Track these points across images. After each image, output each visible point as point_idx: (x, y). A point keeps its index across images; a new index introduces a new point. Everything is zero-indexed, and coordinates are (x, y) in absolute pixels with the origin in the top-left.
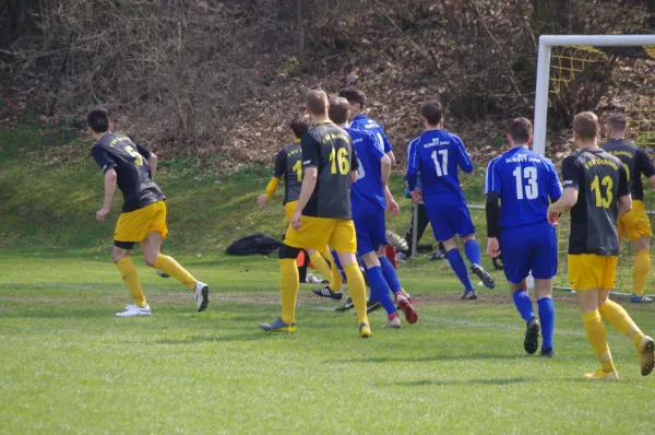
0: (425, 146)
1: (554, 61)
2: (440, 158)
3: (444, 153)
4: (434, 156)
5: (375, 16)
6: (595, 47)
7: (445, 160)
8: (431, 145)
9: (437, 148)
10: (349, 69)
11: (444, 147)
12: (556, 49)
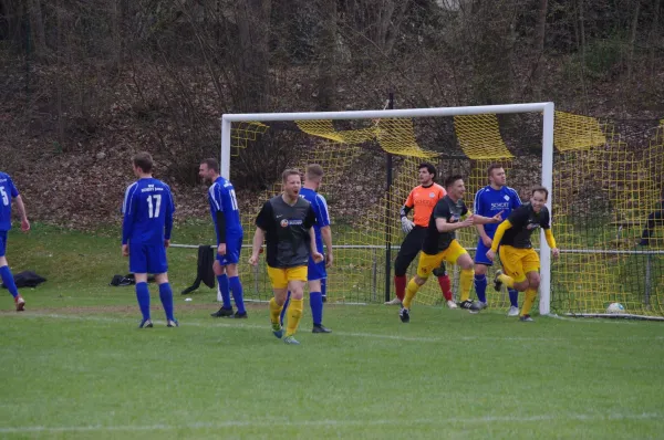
0: (143, 190)
1: (233, 133)
2: (154, 201)
3: (159, 197)
4: (149, 199)
5: (118, 109)
6: (263, 122)
7: (158, 204)
8: (148, 190)
9: (153, 193)
10: (99, 149)
11: (157, 193)
12: (235, 125)
